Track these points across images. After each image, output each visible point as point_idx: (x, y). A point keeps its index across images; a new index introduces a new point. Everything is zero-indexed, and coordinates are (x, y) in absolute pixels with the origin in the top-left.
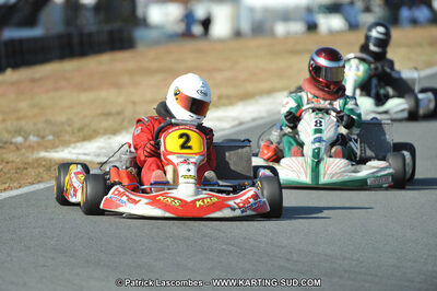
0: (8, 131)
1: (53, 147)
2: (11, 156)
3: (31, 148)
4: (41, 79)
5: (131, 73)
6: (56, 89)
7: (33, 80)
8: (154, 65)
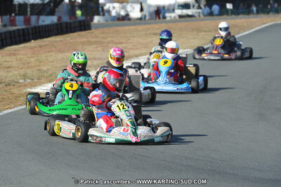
0: (20, 76)
1: (35, 85)
2: (15, 91)
3: (26, 86)
4: (45, 45)
5: (83, 44)
6: (49, 52)
7: (41, 46)
8: (93, 40)
